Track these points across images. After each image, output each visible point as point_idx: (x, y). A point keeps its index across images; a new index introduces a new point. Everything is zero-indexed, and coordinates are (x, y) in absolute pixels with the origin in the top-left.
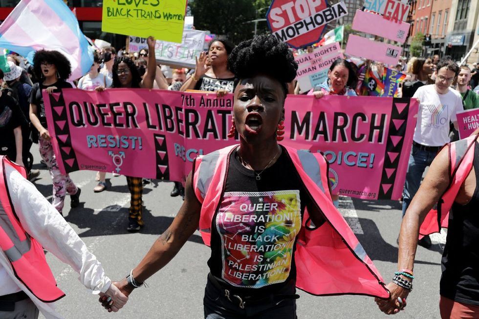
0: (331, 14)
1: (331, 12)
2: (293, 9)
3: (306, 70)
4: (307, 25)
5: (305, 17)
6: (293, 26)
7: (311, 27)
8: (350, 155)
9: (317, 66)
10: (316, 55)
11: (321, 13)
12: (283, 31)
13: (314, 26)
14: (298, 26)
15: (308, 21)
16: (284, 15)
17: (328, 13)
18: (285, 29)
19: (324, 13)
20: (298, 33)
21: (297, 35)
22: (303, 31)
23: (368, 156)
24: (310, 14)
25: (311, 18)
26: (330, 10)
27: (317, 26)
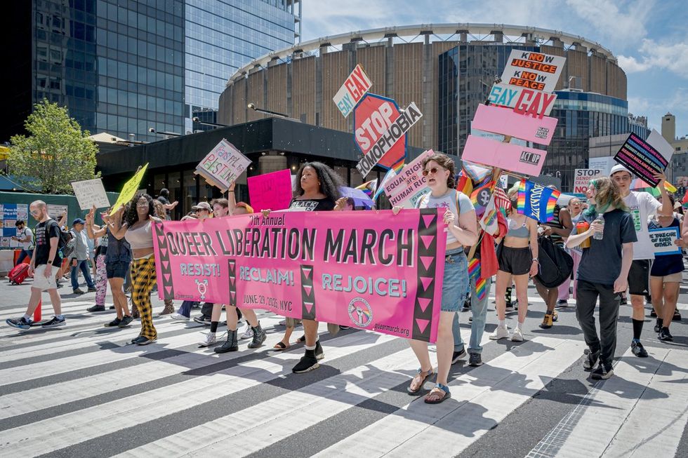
0: (405, 122)
1: (404, 119)
2: (371, 125)
3: (404, 192)
4: (387, 140)
5: (383, 131)
6: (377, 144)
7: (391, 141)
8: (381, 282)
9: (413, 187)
10: (408, 173)
11: (395, 123)
12: (371, 151)
13: (394, 141)
14: (382, 143)
15: (387, 135)
16: (367, 134)
17: (401, 121)
18: (372, 149)
19: (398, 121)
20: (384, 152)
21: (383, 155)
22: (386, 148)
23: (399, 283)
24: (388, 127)
25: (389, 131)
26: (402, 117)
27: (397, 140)
